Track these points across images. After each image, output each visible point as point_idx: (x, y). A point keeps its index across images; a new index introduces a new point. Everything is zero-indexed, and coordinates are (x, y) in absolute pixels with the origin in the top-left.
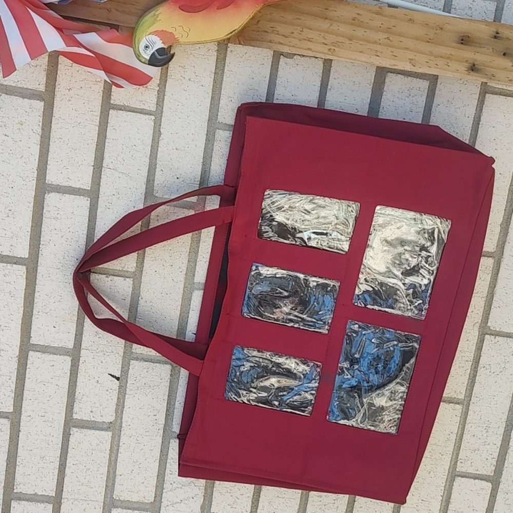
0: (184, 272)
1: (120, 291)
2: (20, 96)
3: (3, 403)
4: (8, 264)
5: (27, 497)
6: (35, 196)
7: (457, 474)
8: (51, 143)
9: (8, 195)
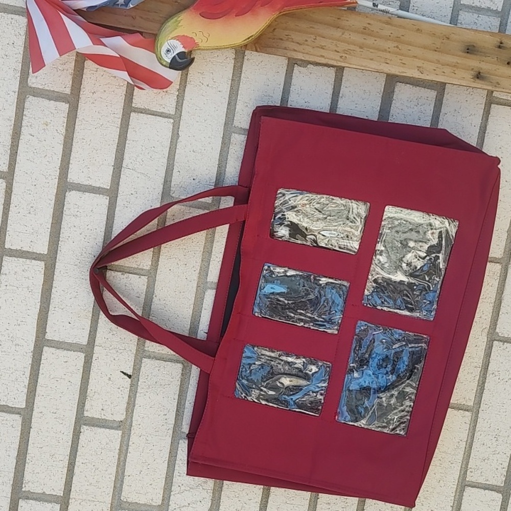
0: (198, 271)
1: (135, 288)
2: (47, 99)
3: (16, 398)
4: (28, 260)
5: (35, 497)
6: (56, 194)
7: (467, 483)
8: (74, 144)
9: (30, 192)
